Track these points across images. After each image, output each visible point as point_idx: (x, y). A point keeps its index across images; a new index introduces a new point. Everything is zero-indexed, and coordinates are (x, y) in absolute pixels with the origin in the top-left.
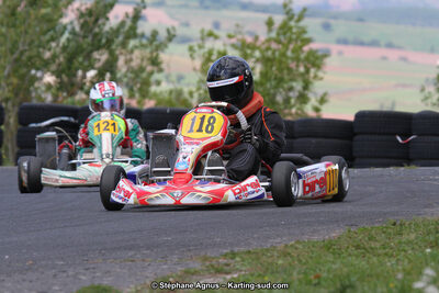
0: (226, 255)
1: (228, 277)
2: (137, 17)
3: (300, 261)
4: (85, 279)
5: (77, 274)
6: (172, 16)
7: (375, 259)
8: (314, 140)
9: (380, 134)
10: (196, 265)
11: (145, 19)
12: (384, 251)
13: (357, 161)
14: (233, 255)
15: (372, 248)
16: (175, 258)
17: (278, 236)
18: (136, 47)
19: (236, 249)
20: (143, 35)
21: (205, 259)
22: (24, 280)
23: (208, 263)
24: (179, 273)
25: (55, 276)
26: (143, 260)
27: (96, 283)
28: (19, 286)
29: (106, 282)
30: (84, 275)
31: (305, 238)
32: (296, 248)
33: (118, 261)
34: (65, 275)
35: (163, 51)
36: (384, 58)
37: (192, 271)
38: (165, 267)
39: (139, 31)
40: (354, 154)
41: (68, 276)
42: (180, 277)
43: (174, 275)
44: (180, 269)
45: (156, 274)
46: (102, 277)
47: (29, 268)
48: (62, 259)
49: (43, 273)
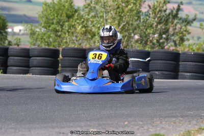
2: (179, 9)
4: (152, 131)
5: (148, 128)
6: (195, 9)
11: (182, 10)
16: (194, 122)
18: (178, 23)
20: (181, 19)
24: (196, 129)
25: (138, 129)
26: (180, 123)
27: (157, 133)
29: (162, 132)
30: (152, 128)
33: (168, 123)
34: (143, 129)
35: (190, 25)
38: (190, 126)
39: (179, 16)
41: (144, 129)
42: (197, 131)
43: (194, 130)
44: (197, 127)
45: (185, 129)
46: (160, 130)
47: (127, 125)
48: (142, 121)
49: (132, 127)
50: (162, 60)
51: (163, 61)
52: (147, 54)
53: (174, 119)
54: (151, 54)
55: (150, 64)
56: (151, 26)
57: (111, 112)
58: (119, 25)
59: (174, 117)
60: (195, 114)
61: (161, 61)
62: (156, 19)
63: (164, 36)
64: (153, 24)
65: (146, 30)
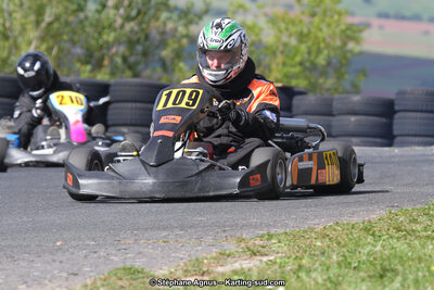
0: (262, 236)
1: (265, 259)
3: (339, 243)
4: (117, 260)
5: (108, 254)
7: (417, 242)
8: (353, 119)
9: (422, 111)
10: (231, 247)
12: (425, 234)
13: (398, 139)
14: (270, 236)
15: (413, 231)
16: (209, 239)
17: (316, 217)
19: (273, 231)
20: (176, 8)
21: (241, 240)
22: (54, 261)
23: (243, 245)
24: (214, 255)
25: (86, 256)
26: (177, 241)
27: (128, 265)
28: (49, 267)
29: (138, 264)
30: (116, 255)
31: (345, 220)
32: (335, 230)
33: (151, 242)
34: (95, 255)
35: (197, 24)
36: (427, 33)
37: (227, 252)
38: (199, 248)
40: (395, 133)
41: (99, 257)
42: (215, 258)
43: (209, 256)
44: (214, 252)
45: (189, 256)
46: (134, 258)
47: (60, 248)
48: (93, 240)
49: (73, 253)
50: (136, 101)
51: (138, 105)
52: (103, 89)
53: (165, 233)
54: (111, 89)
55: (110, 112)
56: (110, 26)
57: (25, 219)
58: (38, 23)
59: (165, 229)
60: (210, 222)
61: (134, 105)
62: (122, 11)
63: (139, 48)
64: (115, 21)
65: (100, 34)
